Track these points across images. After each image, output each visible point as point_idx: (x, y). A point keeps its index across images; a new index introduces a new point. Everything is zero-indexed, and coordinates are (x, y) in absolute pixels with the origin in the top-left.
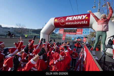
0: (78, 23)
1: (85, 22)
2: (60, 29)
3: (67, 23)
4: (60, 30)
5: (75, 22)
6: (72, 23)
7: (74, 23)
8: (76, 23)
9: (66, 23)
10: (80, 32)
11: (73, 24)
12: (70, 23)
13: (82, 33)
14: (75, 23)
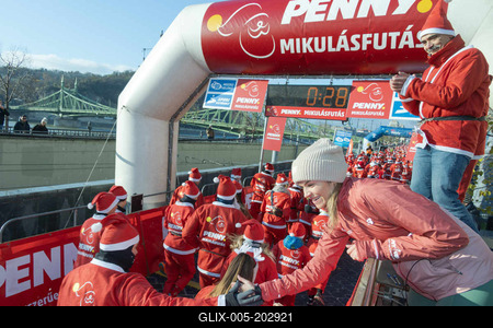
0: (360, 41)
1: (408, 34)
2: (241, 82)
3: (286, 46)
4: (243, 86)
5: (343, 38)
6: (324, 45)
7: (334, 45)
8: (351, 45)
9: (283, 42)
10: (374, 106)
11: (331, 49)
12: (306, 45)
13: (387, 111)
14: (343, 44)
